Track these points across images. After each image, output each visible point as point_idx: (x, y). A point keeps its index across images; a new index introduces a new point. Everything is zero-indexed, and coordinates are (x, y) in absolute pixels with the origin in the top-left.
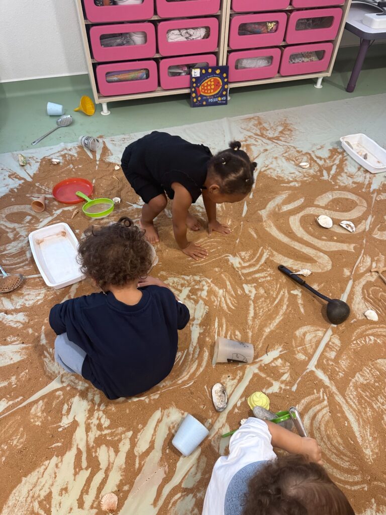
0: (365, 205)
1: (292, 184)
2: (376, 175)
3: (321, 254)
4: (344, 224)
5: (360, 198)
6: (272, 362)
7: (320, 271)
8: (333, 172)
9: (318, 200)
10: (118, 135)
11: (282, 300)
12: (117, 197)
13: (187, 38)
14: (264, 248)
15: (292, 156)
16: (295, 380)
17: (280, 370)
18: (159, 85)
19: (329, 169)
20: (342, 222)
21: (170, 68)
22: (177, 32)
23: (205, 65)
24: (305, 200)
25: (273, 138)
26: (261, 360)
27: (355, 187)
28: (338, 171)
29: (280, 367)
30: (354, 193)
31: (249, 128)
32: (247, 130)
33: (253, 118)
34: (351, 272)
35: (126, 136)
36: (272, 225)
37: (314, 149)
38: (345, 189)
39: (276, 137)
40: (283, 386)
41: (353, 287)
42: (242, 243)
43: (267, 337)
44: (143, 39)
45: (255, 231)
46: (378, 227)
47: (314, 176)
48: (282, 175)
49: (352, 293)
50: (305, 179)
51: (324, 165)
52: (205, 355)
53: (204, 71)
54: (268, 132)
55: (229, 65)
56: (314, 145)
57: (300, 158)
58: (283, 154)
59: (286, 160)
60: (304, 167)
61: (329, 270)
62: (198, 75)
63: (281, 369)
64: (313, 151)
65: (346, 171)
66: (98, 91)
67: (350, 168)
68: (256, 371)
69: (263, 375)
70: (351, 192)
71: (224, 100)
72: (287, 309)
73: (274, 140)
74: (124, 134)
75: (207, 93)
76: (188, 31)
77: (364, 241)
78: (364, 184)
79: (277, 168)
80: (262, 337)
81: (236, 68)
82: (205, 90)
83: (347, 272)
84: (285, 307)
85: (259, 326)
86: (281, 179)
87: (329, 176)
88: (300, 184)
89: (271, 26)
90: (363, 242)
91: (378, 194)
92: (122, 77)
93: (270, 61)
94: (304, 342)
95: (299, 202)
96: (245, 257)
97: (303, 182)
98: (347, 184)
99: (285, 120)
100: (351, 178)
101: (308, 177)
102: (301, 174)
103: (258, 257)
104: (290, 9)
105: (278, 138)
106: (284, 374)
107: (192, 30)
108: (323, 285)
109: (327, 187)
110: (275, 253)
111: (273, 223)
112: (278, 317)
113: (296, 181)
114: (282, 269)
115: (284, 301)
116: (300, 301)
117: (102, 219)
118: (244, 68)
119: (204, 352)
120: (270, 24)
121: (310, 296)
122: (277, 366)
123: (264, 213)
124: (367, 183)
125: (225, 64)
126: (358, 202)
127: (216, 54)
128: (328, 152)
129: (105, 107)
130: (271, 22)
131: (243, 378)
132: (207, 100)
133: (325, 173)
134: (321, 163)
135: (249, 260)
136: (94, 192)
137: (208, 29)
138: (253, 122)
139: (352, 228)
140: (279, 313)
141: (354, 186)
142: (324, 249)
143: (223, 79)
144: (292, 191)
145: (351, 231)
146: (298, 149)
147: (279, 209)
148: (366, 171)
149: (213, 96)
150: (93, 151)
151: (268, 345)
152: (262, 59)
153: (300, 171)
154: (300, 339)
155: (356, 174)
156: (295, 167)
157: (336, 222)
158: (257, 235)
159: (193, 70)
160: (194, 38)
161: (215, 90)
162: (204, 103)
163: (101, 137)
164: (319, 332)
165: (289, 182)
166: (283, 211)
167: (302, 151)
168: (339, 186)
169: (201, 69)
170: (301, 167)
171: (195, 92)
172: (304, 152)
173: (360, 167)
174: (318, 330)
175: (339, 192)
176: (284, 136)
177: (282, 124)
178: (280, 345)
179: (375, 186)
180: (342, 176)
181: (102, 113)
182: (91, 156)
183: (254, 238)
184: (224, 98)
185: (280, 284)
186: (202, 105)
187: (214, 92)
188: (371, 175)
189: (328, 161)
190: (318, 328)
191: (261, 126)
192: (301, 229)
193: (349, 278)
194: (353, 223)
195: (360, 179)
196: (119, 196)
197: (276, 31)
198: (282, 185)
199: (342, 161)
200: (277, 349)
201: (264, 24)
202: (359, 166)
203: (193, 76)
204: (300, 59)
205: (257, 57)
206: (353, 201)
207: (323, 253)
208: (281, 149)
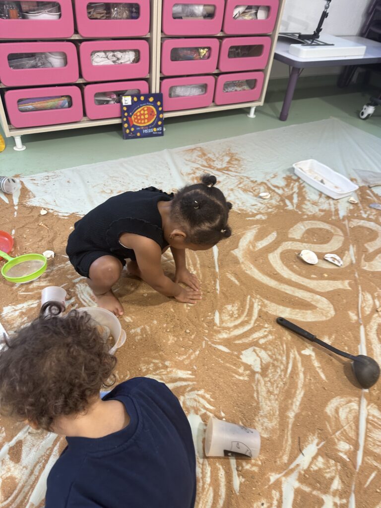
0: (341, 233)
1: (258, 217)
2: (339, 201)
3: (318, 297)
4: (328, 257)
5: (333, 227)
6: (311, 463)
7: (324, 319)
8: (295, 200)
9: (291, 233)
10: (40, 172)
11: (295, 366)
12: (48, 249)
13: (114, 62)
14: (252, 297)
15: (248, 187)
16: (349, 486)
17: (326, 475)
18: (85, 114)
19: (290, 198)
20: (326, 256)
21: (97, 95)
22: (102, 54)
23: (136, 93)
24: (278, 234)
25: (223, 169)
26: (298, 465)
27: (324, 215)
28: (300, 199)
29: (325, 469)
30: (325, 222)
31: (193, 160)
32: (193, 162)
33: (195, 149)
34: (358, 315)
35: (50, 174)
36: (252, 266)
37: (268, 178)
38: (314, 218)
39: (226, 167)
40: (337, 500)
41: (367, 335)
42: (224, 294)
43: (294, 425)
44: (62, 61)
45: (235, 277)
46: (363, 257)
47: (277, 207)
48: (244, 208)
49: (369, 343)
50: (270, 210)
51: (283, 194)
52: (220, 475)
53: (135, 99)
54: (215, 163)
55: (162, 92)
56: (267, 174)
57: (256, 188)
58: (238, 185)
59: (243, 191)
60: (265, 198)
61: (333, 316)
62: (130, 103)
63: (326, 472)
64: (268, 180)
65: (308, 199)
66: (9, 122)
67: (312, 196)
68: (297, 484)
69: (307, 489)
70: (322, 221)
71: (159, 131)
72: (305, 377)
73: (224, 171)
74: (46, 171)
75: (141, 123)
76: (115, 53)
77: (356, 275)
78: (331, 212)
79: (237, 200)
80: (288, 427)
81: (170, 96)
82: (138, 120)
83: (353, 316)
84: (301, 375)
85: (280, 410)
86: (244, 212)
87: (293, 206)
88: (266, 217)
89: (203, 52)
90: (355, 277)
91: (349, 221)
92: (38, 105)
93: (204, 90)
94: (340, 422)
95: (272, 237)
96: (233, 313)
97: (268, 214)
98: (314, 212)
99: (229, 150)
100: (316, 205)
101: (271, 208)
102: (263, 206)
103: (249, 310)
104: (222, 35)
105: (227, 169)
106: (332, 479)
107: (119, 53)
108: (333, 337)
109: (296, 217)
110: (266, 302)
111: (252, 264)
112: (298, 392)
113: (261, 213)
114: (282, 322)
115: (297, 367)
116: (316, 364)
117: (31, 282)
118: (178, 96)
119: (218, 470)
120: (202, 51)
121: (325, 353)
122: (320, 469)
123: (238, 253)
124: (333, 210)
125: (158, 91)
126: (332, 231)
127: (148, 80)
128: (283, 180)
129: (18, 141)
130: (204, 48)
131: (282, 502)
132: (141, 131)
133: (287, 202)
134: (280, 192)
135: (239, 316)
136: (15, 246)
137: (137, 52)
138: (196, 153)
139: (339, 262)
140: (297, 385)
141: (322, 214)
142: (318, 290)
143: (157, 107)
144: (261, 225)
145: (339, 265)
146: (252, 179)
147: (254, 247)
148: (328, 197)
149: (148, 126)
150: (8, 194)
151: (299, 438)
152: (196, 87)
153: (262, 202)
154: (334, 419)
155: (320, 201)
156: (255, 198)
157: (321, 256)
158: (239, 281)
159: (123, 98)
160: (122, 61)
161: (149, 119)
162: (138, 134)
163: (17, 176)
164: (353, 404)
165: (254, 215)
166: (259, 248)
167: (256, 181)
168: (307, 215)
169: (133, 96)
170: (261, 197)
171: (127, 122)
172: (259, 182)
173: (321, 194)
174: (350, 401)
175: (310, 221)
176: (232, 166)
177: (227, 154)
178: (314, 434)
179: (342, 213)
180: (306, 205)
181: (15, 148)
182: (6, 200)
183: (236, 285)
184: (160, 129)
185: (287, 344)
186: (136, 137)
187: (148, 122)
188: (335, 202)
189: (286, 190)
190: (349, 398)
191: (206, 157)
192: (285, 268)
193: (358, 324)
194: (338, 255)
195: (325, 206)
196: (52, 249)
197: (209, 57)
198: (248, 219)
199: (301, 188)
200: (312, 441)
201: (197, 49)
202: (319, 193)
203: (124, 104)
204: (233, 88)
205: (190, 85)
206: (327, 231)
207: (319, 295)
208: (235, 181)
